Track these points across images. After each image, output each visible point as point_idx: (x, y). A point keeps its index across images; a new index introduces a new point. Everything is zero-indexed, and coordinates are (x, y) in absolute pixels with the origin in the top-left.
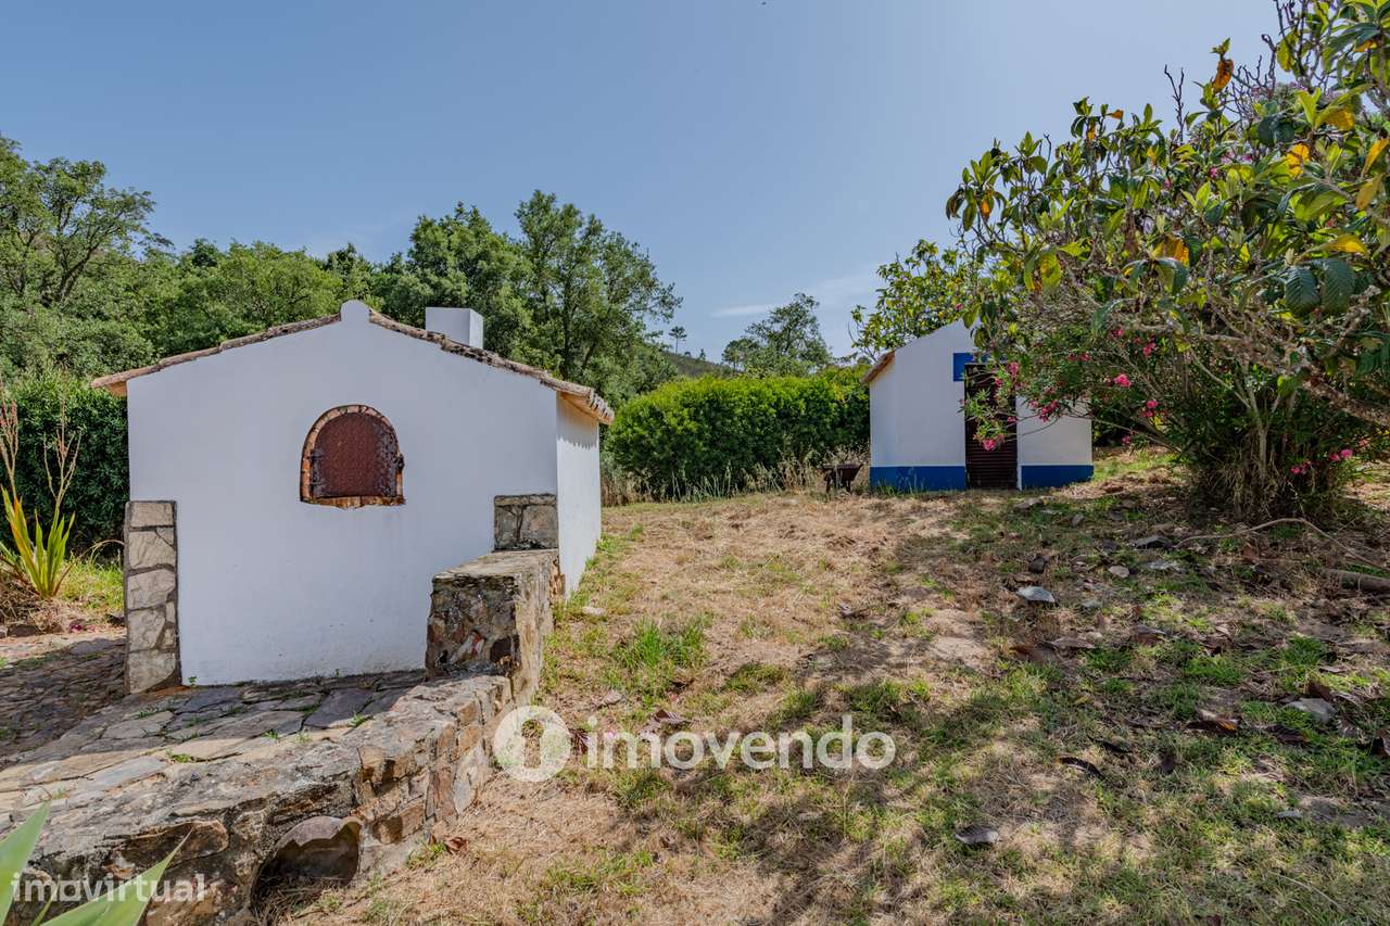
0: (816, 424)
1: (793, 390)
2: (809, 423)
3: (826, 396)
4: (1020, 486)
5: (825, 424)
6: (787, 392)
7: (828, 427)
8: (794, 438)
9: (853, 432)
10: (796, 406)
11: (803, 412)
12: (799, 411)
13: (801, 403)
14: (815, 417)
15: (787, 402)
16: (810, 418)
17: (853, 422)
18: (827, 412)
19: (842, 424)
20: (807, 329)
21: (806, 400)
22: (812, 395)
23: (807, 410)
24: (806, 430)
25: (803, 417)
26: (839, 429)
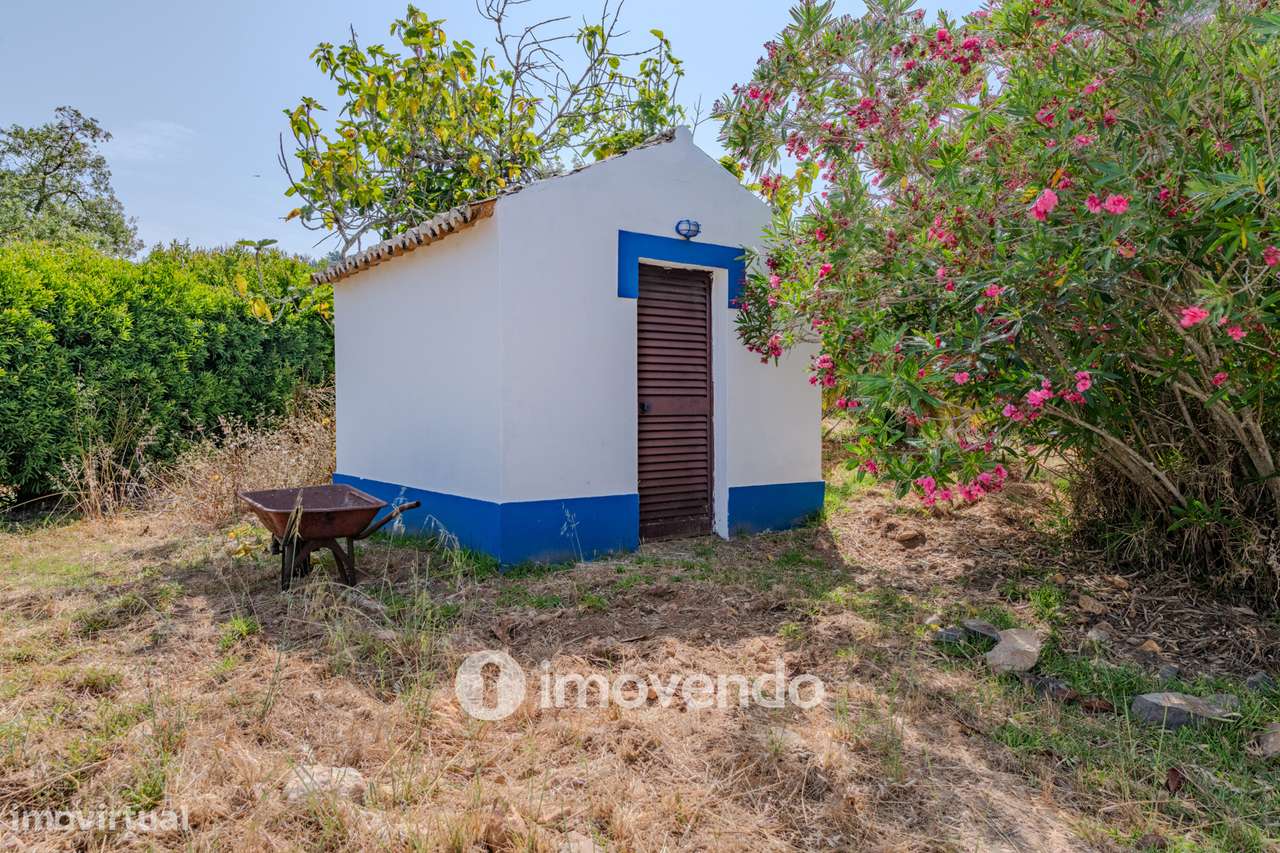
0: (155, 363)
1: (96, 283)
2: (138, 359)
3: (179, 302)
4: (721, 525)
5: (175, 362)
6: (84, 285)
7: (184, 369)
8: (102, 394)
9: (237, 382)
10: (106, 322)
11: (125, 335)
12: (116, 332)
13: (121, 312)
14: (153, 346)
15: (84, 306)
16: (143, 349)
17: (234, 359)
18: (181, 337)
19: (211, 364)
20: (85, 179)
21: (132, 308)
22: (147, 297)
23: (136, 329)
24: (131, 375)
25: (127, 345)
26: (207, 376)
